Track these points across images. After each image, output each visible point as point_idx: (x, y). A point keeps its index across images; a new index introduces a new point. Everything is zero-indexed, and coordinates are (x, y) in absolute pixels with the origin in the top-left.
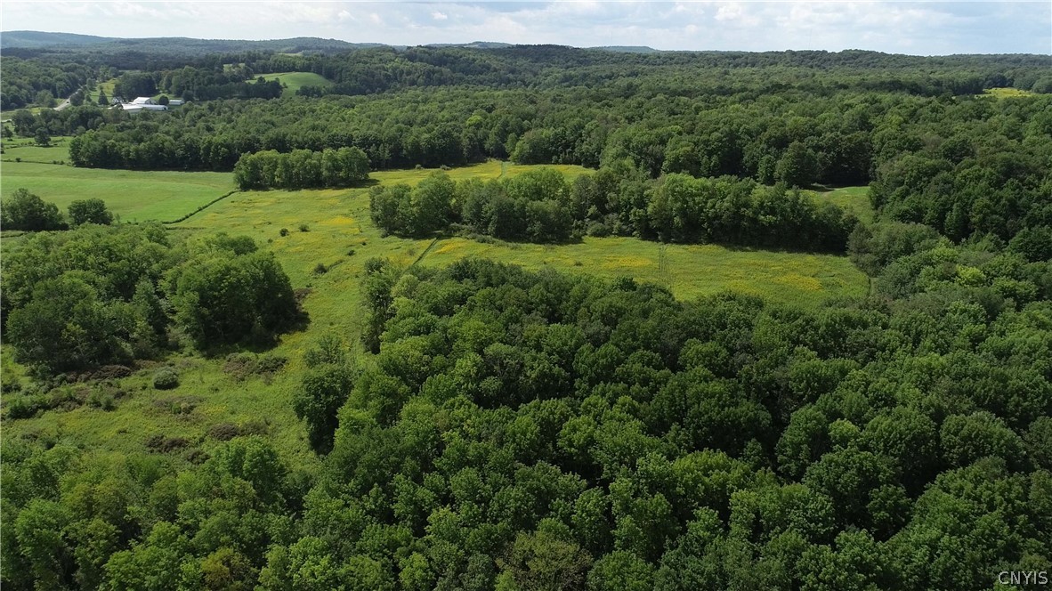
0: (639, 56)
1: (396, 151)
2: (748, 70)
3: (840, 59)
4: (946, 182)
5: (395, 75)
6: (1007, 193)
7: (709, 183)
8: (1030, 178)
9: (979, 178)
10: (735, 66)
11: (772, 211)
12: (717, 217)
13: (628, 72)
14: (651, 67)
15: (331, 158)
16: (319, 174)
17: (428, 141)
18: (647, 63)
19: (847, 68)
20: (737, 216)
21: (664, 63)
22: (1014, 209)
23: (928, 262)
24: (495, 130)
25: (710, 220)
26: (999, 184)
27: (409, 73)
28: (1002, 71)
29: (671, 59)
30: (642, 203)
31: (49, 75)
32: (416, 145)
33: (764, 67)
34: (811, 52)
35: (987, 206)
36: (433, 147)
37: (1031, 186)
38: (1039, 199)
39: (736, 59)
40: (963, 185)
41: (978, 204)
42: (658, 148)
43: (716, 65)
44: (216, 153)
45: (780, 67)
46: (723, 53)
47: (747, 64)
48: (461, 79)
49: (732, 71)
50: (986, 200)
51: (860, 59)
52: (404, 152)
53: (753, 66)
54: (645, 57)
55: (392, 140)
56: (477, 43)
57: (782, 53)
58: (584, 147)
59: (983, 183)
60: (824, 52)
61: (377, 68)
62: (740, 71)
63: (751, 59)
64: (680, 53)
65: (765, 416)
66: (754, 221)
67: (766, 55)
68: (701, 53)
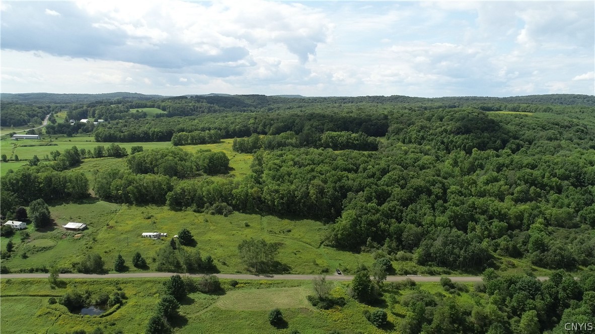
0: (301, 99)
1: (227, 132)
2: (350, 104)
3: (390, 99)
4: (405, 131)
5: (194, 108)
6: (421, 134)
7: (339, 133)
8: (427, 129)
9: (414, 130)
10: (344, 103)
11: (357, 140)
12: (342, 142)
13: (297, 106)
14: (307, 104)
15: (208, 134)
16: (204, 139)
17: (239, 128)
18: (305, 102)
19: (393, 103)
20: (348, 142)
21: (312, 102)
22: (423, 138)
23: (395, 147)
24: (261, 125)
25: (340, 144)
26: (419, 131)
27: (200, 108)
28: (454, 103)
29: (315, 100)
30: (320, 140)
31: (34, 110)
32: (234, 130)
33: (357, 103)
34: (377, 96)
35: (416, 137)
36: (241, 130)
37: (428, 132)
38: (429, 135)
39: (344, 100)
40: (410, 132)
41: (413, 137)
42: (322, 126)
43: (336, 103)
44: (157, 135)
45: (364, 103)
46: (338, 98)
47: (349, 102)
48: (224, 110)
49: (343, 105)
50: (415, 135)
51: (398, 99)
52: (230, 132)
53: (352, 103)
54: (303, 100)
55: (225, 128)
56: (212, 94)
57: (364, 97)
58: (296, 128)
59: (415, 131)
60: (383, 96)
61: (186, 106)
62: (346, 105)
63: (352, 100)
64: (319, 98)
65: (355, 168)
66: (353, 143)
67: (358, 98)
68: (329, 98)
